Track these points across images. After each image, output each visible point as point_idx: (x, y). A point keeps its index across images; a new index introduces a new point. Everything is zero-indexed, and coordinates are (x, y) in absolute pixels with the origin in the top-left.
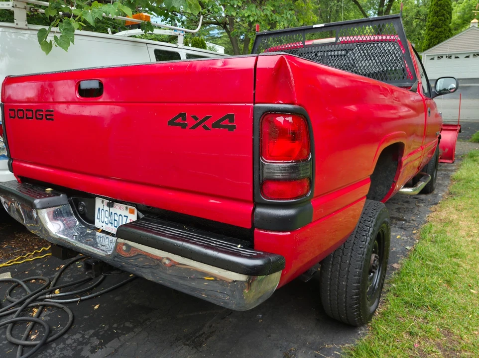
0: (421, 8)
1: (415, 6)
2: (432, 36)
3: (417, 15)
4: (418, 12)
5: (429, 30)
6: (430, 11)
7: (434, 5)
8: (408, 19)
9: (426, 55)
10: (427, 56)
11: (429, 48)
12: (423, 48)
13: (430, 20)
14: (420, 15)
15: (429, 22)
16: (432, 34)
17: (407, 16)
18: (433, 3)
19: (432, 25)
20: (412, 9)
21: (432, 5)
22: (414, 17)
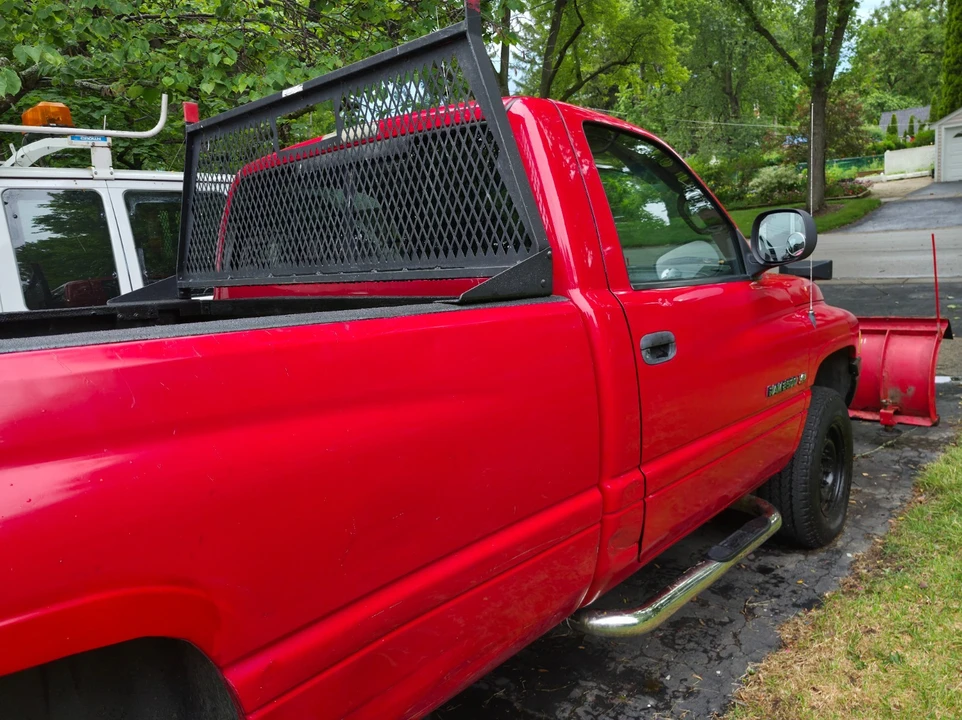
0: (932, 30)
1: (919, 27)
2: (958, 86)
3: (924, 45)
4: (927, 38)
5: (950, 73)
6: (949, 34)
7: (957, 18)
8: (904, 55)
9: (943, 127)
10: (946, 129)
11: (951, 111)
12: (939, 112)
13: (950, 52)
14: (932, 43)
15: (948, 57)
16: (956, 81)
17: (901, 49)
18: (953, 16)
19: (957, 62)
20: (912, 33)
21: (951, 20)
22: (917, 49)
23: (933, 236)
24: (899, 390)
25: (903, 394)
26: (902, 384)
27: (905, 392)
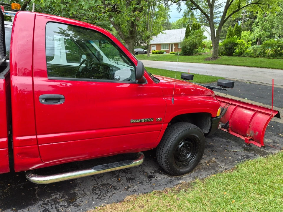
23: (273, 79)
24: (253, 132)
25: (254, 134)
26: (255, 130)
27: (255, 133)
